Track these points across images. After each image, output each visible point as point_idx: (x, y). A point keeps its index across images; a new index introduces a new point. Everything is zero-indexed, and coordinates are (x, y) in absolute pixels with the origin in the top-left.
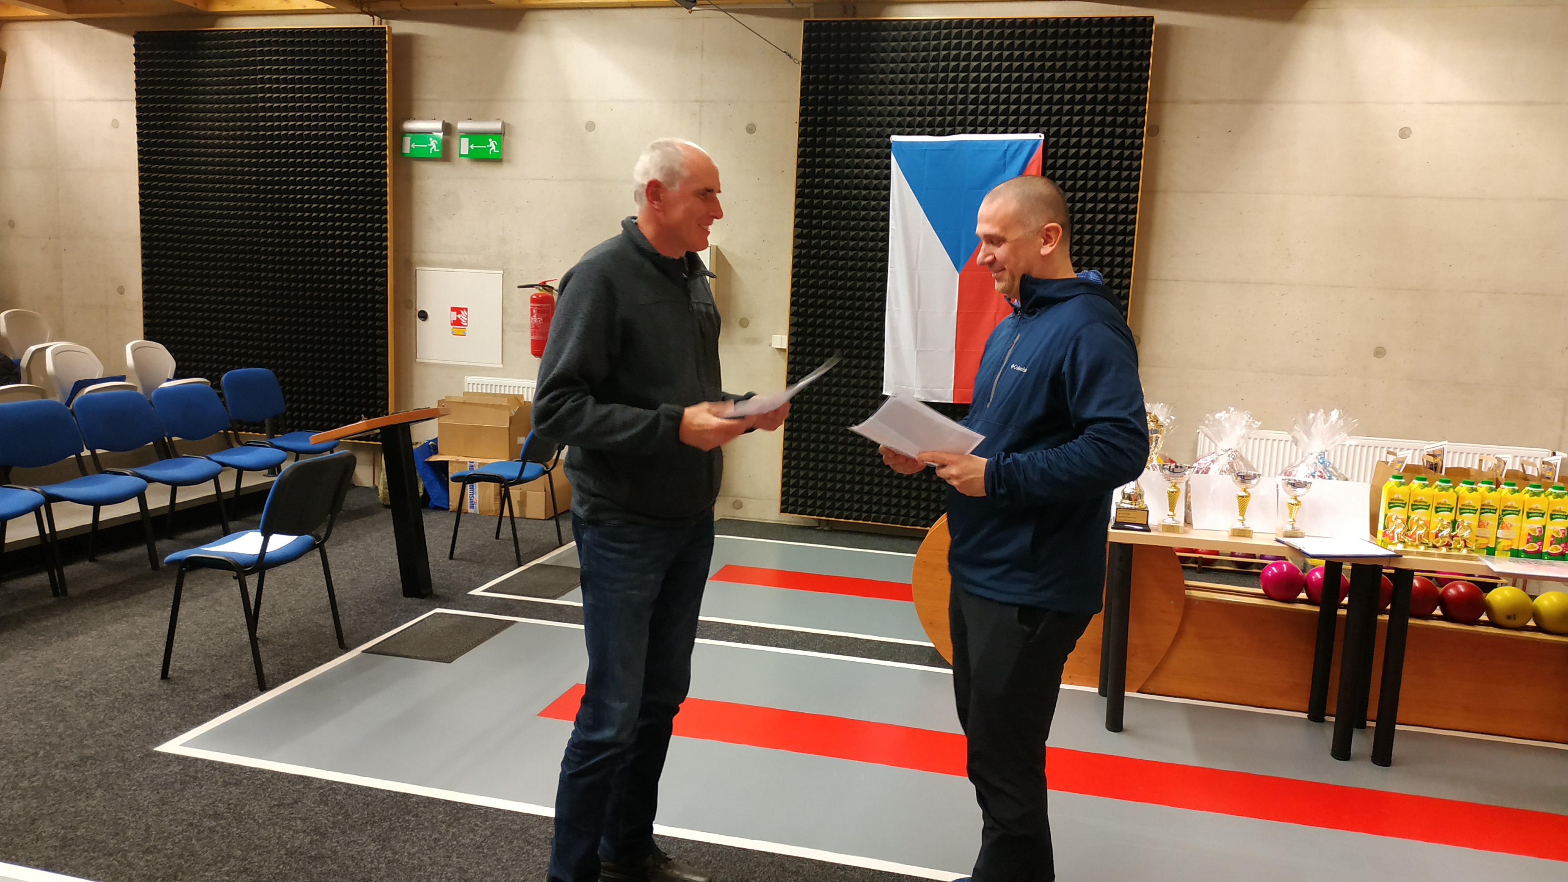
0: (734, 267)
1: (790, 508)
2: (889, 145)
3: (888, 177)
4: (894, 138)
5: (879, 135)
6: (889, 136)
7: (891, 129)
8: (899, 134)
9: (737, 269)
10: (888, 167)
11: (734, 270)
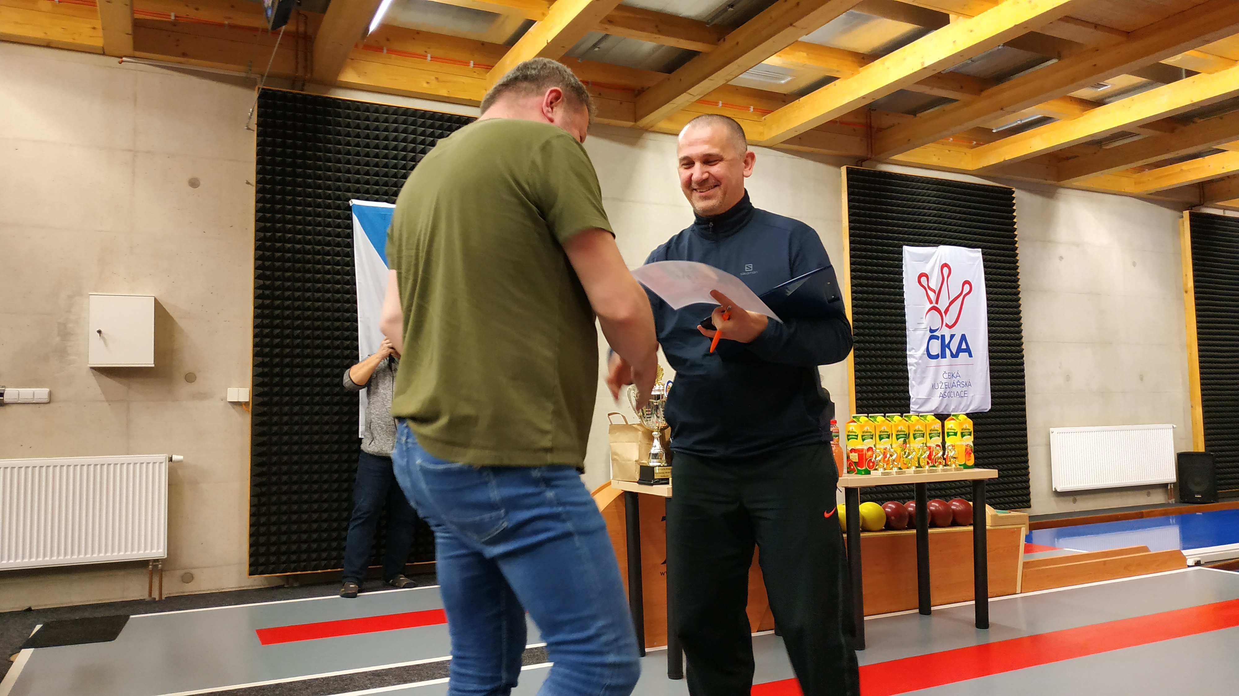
0: (177, 319)
1: (261, 568)
2: (349, 208)
3: (351, 236)
4: (354, 202)
5: (339, 198)
6: (350, 199)
7: (349, 194)
8: (358, 198)
9: (182, 323)
10: (350, 227)
11: (176, 323)
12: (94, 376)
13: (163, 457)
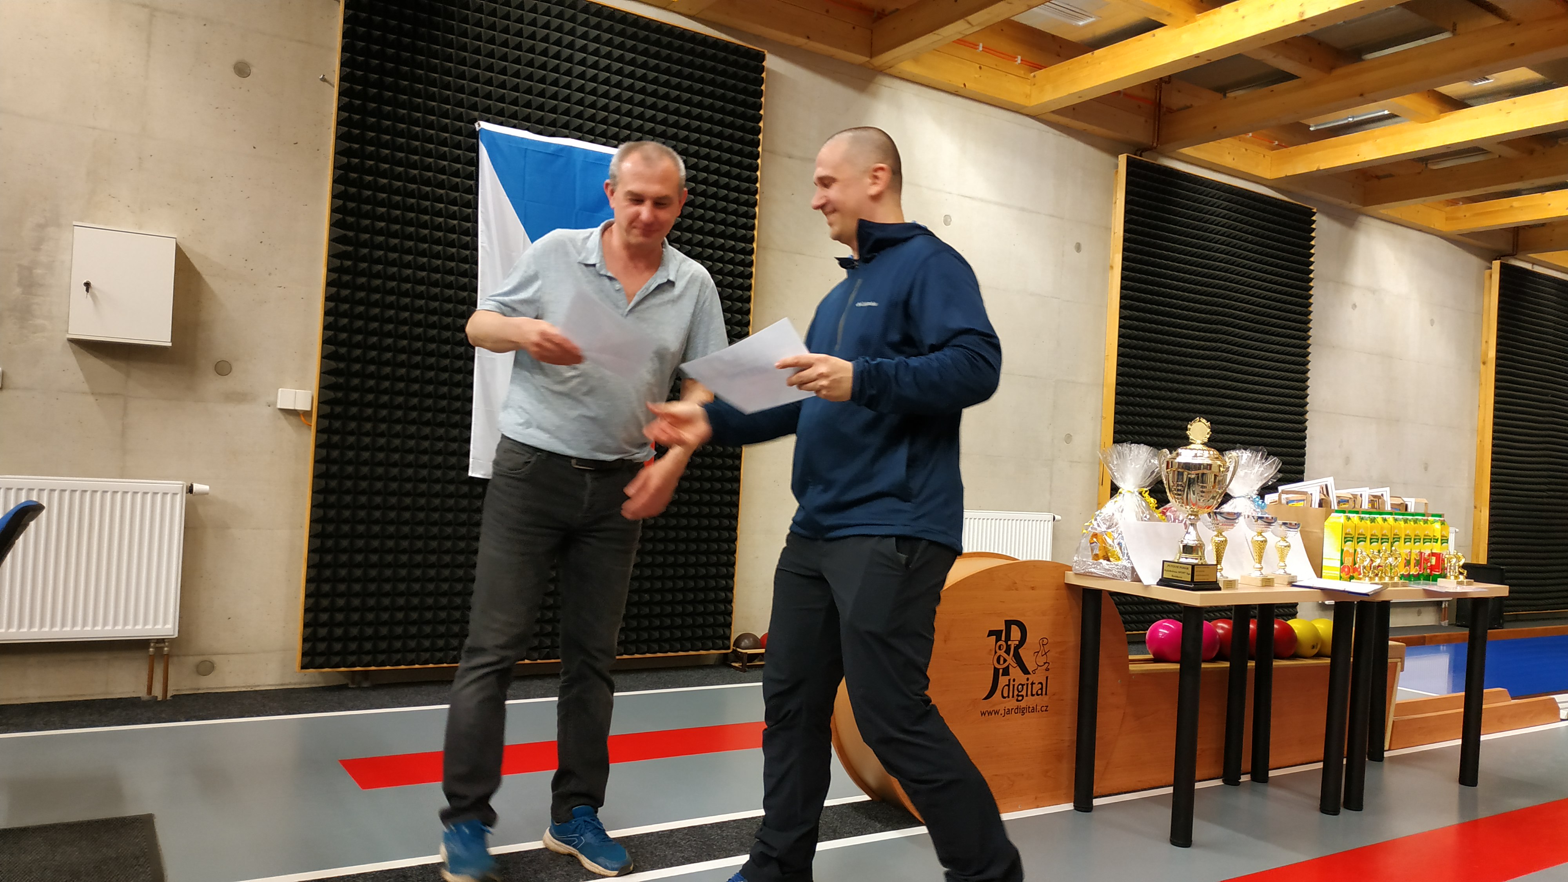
0: (204, 276)
1: (320, 660)
2: (475, 134)
3: (474, 176)
4: (484, 125)
5: (459, 118)
6: (475, 120)
7: (476, 114)
8: (488, 121)
9: (213, 282)
10: (475, 163)
11: (205, 282)
12: (74, 353)
13: (178, 486)
